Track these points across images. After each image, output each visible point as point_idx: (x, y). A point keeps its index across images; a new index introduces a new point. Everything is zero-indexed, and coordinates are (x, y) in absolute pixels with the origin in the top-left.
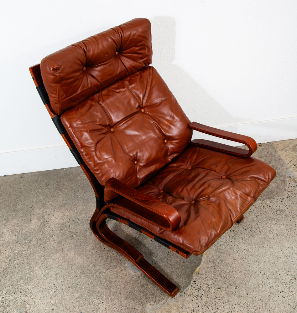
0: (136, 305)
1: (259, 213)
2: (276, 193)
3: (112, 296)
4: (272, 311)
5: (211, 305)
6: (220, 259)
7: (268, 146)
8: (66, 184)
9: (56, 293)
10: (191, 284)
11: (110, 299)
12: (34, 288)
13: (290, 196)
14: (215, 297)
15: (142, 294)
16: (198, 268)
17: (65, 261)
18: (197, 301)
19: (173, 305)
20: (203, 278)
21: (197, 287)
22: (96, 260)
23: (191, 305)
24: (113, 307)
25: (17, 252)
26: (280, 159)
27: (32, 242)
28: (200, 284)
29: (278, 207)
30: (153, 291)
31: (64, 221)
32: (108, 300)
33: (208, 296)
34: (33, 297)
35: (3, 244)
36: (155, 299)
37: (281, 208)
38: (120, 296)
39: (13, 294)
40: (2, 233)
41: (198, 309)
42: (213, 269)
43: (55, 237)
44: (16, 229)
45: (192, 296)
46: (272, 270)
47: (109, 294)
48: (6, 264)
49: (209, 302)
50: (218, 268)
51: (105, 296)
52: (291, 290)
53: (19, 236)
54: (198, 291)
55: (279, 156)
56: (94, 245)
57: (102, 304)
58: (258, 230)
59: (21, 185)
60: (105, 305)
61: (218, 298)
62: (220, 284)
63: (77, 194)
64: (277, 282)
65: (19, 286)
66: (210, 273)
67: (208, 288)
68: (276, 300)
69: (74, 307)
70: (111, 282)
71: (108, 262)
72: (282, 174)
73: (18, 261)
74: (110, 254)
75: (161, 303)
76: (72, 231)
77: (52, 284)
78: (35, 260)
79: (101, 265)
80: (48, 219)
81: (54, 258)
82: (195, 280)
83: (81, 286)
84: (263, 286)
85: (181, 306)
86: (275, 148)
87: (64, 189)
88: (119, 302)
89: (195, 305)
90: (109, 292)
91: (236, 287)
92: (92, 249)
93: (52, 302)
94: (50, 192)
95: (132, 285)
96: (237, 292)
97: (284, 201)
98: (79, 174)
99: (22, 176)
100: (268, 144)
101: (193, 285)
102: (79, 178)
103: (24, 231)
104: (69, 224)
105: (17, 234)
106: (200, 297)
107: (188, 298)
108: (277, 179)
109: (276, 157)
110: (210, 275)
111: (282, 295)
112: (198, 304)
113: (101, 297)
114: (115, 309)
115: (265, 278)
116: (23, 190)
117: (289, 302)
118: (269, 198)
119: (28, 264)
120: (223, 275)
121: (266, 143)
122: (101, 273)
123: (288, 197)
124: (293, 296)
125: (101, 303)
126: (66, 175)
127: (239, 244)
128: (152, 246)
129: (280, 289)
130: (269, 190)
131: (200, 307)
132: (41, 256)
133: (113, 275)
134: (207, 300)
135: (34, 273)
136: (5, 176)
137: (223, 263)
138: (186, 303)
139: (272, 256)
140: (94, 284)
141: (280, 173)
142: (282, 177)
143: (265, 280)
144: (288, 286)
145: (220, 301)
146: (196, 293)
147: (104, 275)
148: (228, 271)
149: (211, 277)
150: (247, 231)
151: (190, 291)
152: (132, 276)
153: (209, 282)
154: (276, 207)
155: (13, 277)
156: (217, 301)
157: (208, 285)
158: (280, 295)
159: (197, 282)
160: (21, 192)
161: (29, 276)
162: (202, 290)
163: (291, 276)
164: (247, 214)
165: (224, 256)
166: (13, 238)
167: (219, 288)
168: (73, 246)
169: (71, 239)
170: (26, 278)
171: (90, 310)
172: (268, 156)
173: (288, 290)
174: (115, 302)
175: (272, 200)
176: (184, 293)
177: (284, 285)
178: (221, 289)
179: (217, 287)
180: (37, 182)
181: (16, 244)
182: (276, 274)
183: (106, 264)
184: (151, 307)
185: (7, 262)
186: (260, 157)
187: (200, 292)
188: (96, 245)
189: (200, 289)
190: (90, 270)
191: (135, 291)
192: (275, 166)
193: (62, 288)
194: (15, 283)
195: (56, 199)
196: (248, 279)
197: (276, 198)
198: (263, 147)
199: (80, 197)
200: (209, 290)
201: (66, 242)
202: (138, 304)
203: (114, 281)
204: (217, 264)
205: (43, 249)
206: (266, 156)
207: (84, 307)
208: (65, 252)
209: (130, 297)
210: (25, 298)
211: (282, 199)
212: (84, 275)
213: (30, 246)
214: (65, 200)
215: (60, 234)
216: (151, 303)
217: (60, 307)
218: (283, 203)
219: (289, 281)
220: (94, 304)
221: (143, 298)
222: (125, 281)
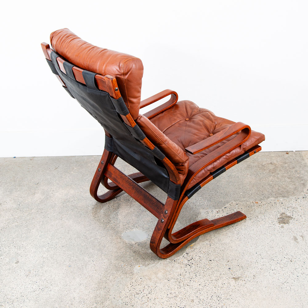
0: (125, 265)
1: (269, 207)
2: (292, 193)
3: (103, 257)
4: (259, 283)
5: (199, 272)
6: (217, 239)
7: (296, 154)
8: (76, 169)
9: (49, 250)
10: (183, 255)
11: (100, 259)
12: (29, 245)
13: (306, 197)
14: (204, 267)
15: (132, 258)
16: (194, 244)
17: (62, 227)
18: (186, 268)
19: (161, 269)
20: (197, 251)
21: (189, 257)
22: (93, 229)
23: (179, 270)
24: (102, 265)
25: (17, 216)
26: (305, 166)
27: (33, 210)
28: (192, 256)
29: (291, 205)
30: (144, 256)
31: (68, 197)
32: (98, 259)
33: (198, 266)
34: (26, 251)
35: (4, 210)
36: (144, 262)
37: (294, 206)
38: (111, 257)
39: (7, 247)
40: (5, 202)
41: (185, 274)
42: (209, 245)
43: (57, 208)
44: (19, 199)
45: (181, 264)
46: (269, 252)
47: (100, 254)
48: (5, 225)
49: (198, 270)
50: (213, 246)
51: (96, 256)
52: (284, 269)
53: (21, 205)
54: (189, 261)
55: (306, 164)
56: (93, 218)
57: (92, 262)
58: (264, 221)
59: (30, 165)
60: (94, 262)
61: (207, 268)
62: (212, 258)
63: (85, 177)
64: (272, 262)
65: (14, 242)
66: (205, 249)
67: (199, 259)
68: (266, 275)
69: (65, 261)
70: (105, 247)
71: (104, 231)
72: (304, 179)
73: (16, 224)
74: (109, 226)
75: (150, 266)
76: (74, 205)
77: (47, 243)
78: (34, 224)
79: (97, 233)
80: (52, 195)
81: (52, 224)
82: (187, 252)
83: (75, 247)
84: (256, 263)
85: (169, 270)
86: (303, 156)
87: (72, 173)
88: (109, 262)
89: (183, 271)
90: (100, 253)
91: (228, 261)
92: (92, 220)
93: (44, 256)
94: (58, 173)
95: (124, 250)
96: (227, 265)
97: (299, 200)
98: (91, 162)
99: (32, 159)
100: (296, 152)
101: (185, 256)
102: (90, 165)
103: (26, 202)
104: (72, 199)
105: (19, 203)
106: (190, 265)
107: (177, 265)
108: (297, 182)
109: (302, 163)
110: (204, 250)
111: (274, 272)
112: (186, 271)
113: (92, 257)
114: (103, 266)
115: (259, 258)
116: (31, 170)
117: (280, 278)
118: (283, 197)
119: (26, 227)
120: (217, 251)
121: (294, 151)
122: (96, 239)
123: (304, 198)
124: (284, 274)
125: (91, 260)
126: (77, 162)
127: (240, 229)
128: (151, 223)
129: (273, 268)
130: (286, 190)
131: (188, 272)
132: (40, 221)
133: (108, 242)
134: (196, 269)
135: (31, 233)
136: (15, 157)
137: (220, 242)
138: (174, 268)
139: (272, 242)
140: (87, 246)
141: (302, 177)
142: (303, 181)
143: (260, 259)
144: (282, 266)
145: (209, 270)
146: (186, 262)
147: (99, 240)
148: (223, 249)
149: (205, 252)
150: (252, 220)
151: (180, 260)
152: (126, 243)
153: (201, 255)
154: (288, 205)
155: (9, 235)
156: (205, 270)
157: (200, 257)
158: (272, 272)
159: (189, 254)
160: (29, 172)
161: (25, 235)
162: (192, 260)
163: (288, 259)
164: (256, 207)
165: (222, 237)
166: (15, 206)
167: (210, 261)
168: (73, 217)
169: (72, 211)
170: (23, 236)
171: (79, 265)
172: (293, 162)
173: (280, 269)
174: (104, 261)
175: (286, 198)
176: (175, 261)
177: (278, 264)
178: (213, 261)
179: (209, 259)
180: (46, 164)
181: (17, 211)
182: (273, 256)
183: (102, 233)
184: (139, 268)
185: (5, 224)
186: (284, 163)
187: (190, 261)
188: (96, 217)
189: (191, 259)
190: (85, 236)
191: (126, 255)
192: (298, 171)
193: (55, 247)
194: (10, 240)
195: (63, 180)
196: (242, 257)
197: (291, 197)
198: (290, 154)
199: (87, 180)
200: (200, 261)
201: (66, 213)
202: (127, 265)
203: (107, 246)
204: (214, 242)
205: (43, 216)
206: (290, 162)
207: (74, 262)
208: (64, 220)
209: (120, 259)
210: (19, 251)
211: (297, 198)
212: (79, 239)
213: (30, 213)
214: (72, 181)
215: (62, 206)
216: (140, 265)
217: (51, 260)
218: (297, 202)
219: (284, 262)
220: (84, 261)
221: (132, 261)
222: (118, 247)
